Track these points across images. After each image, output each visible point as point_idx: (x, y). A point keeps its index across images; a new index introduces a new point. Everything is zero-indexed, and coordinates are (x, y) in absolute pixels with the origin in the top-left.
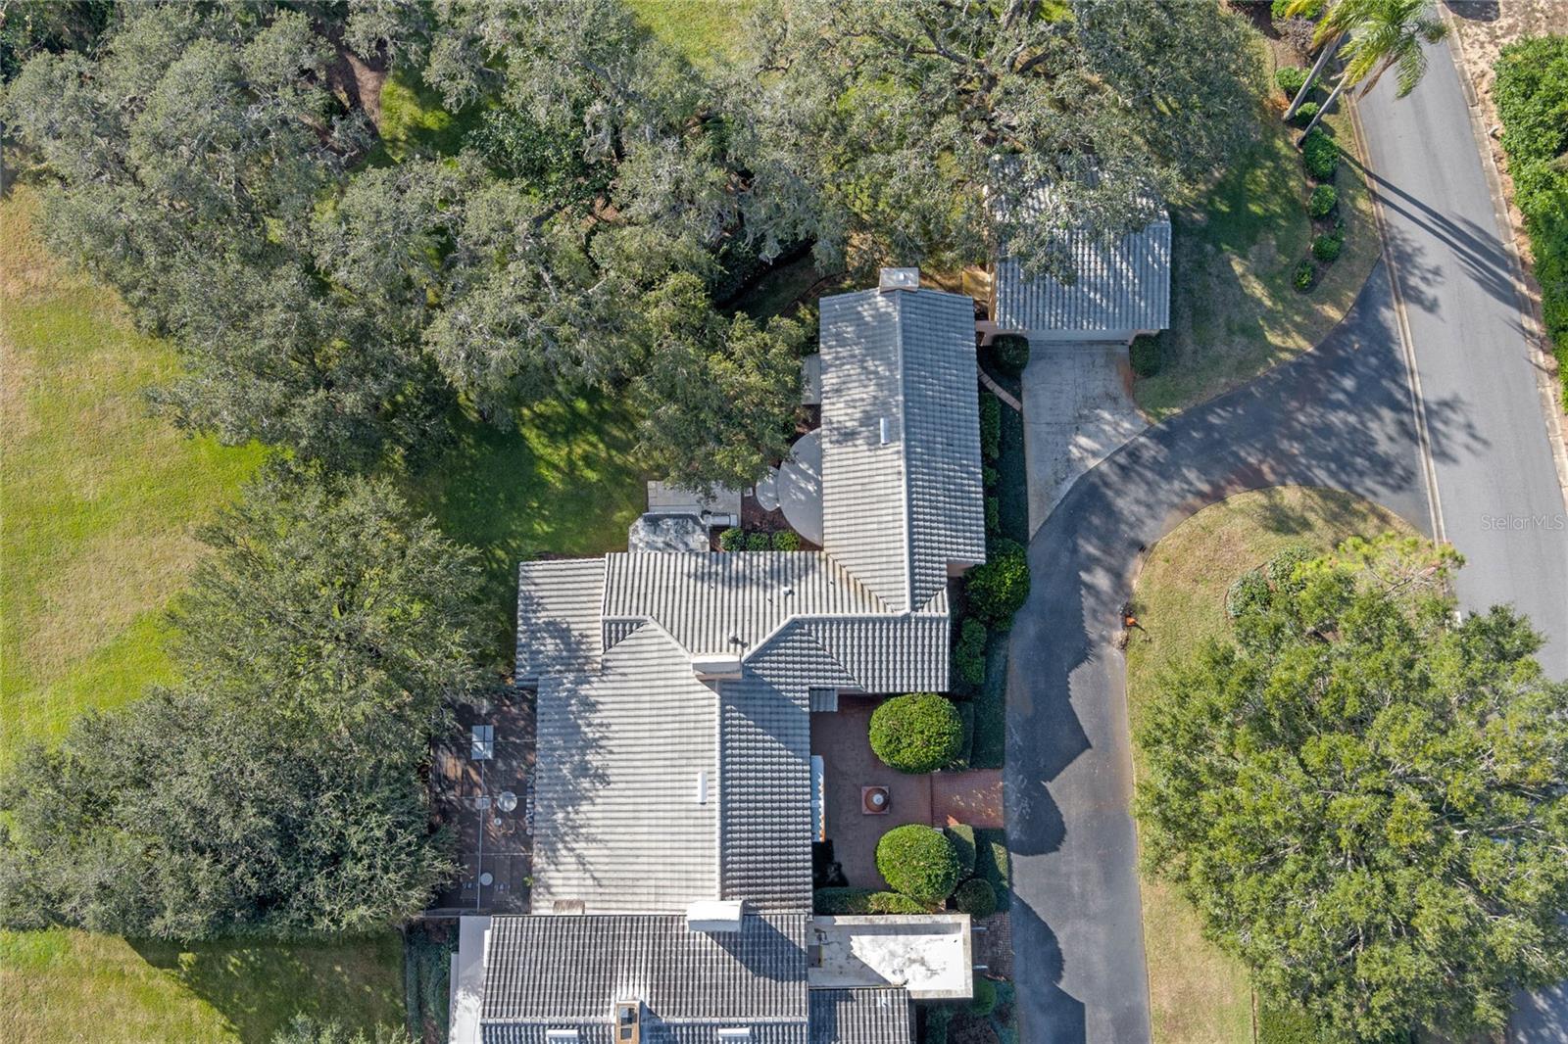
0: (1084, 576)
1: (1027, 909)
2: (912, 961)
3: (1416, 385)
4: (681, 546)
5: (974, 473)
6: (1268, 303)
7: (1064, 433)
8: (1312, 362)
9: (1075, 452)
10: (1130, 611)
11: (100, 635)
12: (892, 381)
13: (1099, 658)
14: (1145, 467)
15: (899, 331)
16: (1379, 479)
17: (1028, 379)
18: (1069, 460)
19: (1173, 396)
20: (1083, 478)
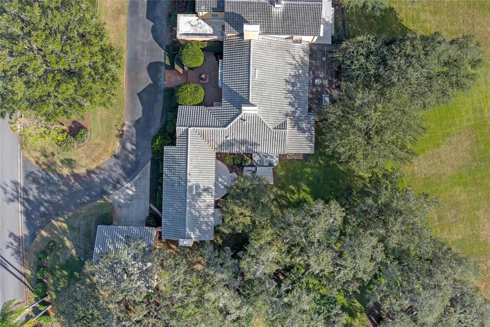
0: (134, 148)
1: (161, 46)
2: (195, 26)
3: (21, 208)
4: (262, 156)
5: (165, 176)
6: (65, 238)
7: (136, 195)
8: (53, 217)
9: (134, 189)
10: (121, 136)
11: (450, 142)
12: (190, 207)
13: (132, 121)
14: (112, 183)
15: (187, 224)
16: (37, 176)
17: (147, 214)
18: (136, 186)
19: (100, 206)
20: (132, 180)
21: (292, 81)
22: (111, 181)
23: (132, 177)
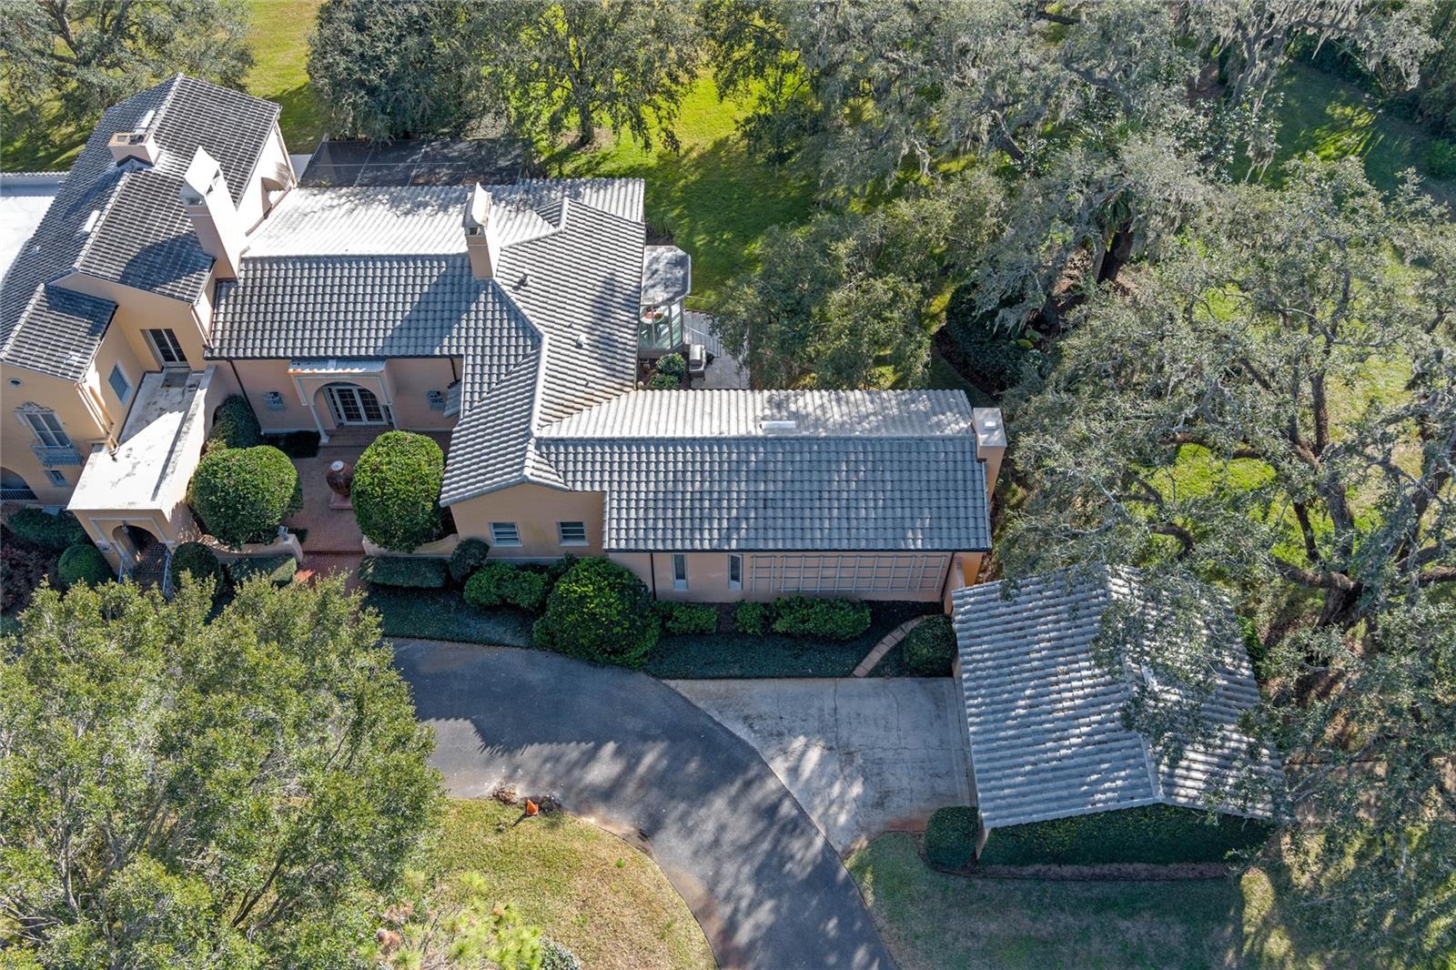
0: (610, 747)
5: (729, 539)
7: (822, 731)
9: (799, 742)
12: (848, 430)
13: (489, 762)
14: (777, 841)
15: (916, 435)
18: (782, 735)
19: (893, 894)
20: (753, 753)
21: (407, 207)
22: (766, 846)
23: (739, 753)
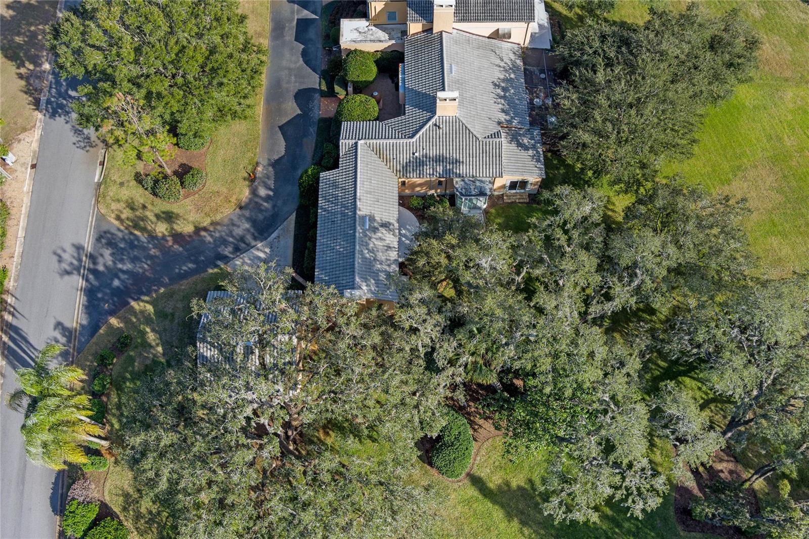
0: (271, 193)
1: (314, 70)
2: (364, 33)
3: (81, 283)
4: (467, 181)
5: (322, 212)
6: (148, 330)
8: (133, 295)
9: (268, 250)
11: (744, 177)
12: (361, 245)
13: (270, 161)
14: (232, 243)
15: (356, 270)
16: (115, 237)
18: (271, 248)
19: (211, 279)
20: (266, 239)
21: (503, 85)
22: (231, 239)
23: (266, 235)
